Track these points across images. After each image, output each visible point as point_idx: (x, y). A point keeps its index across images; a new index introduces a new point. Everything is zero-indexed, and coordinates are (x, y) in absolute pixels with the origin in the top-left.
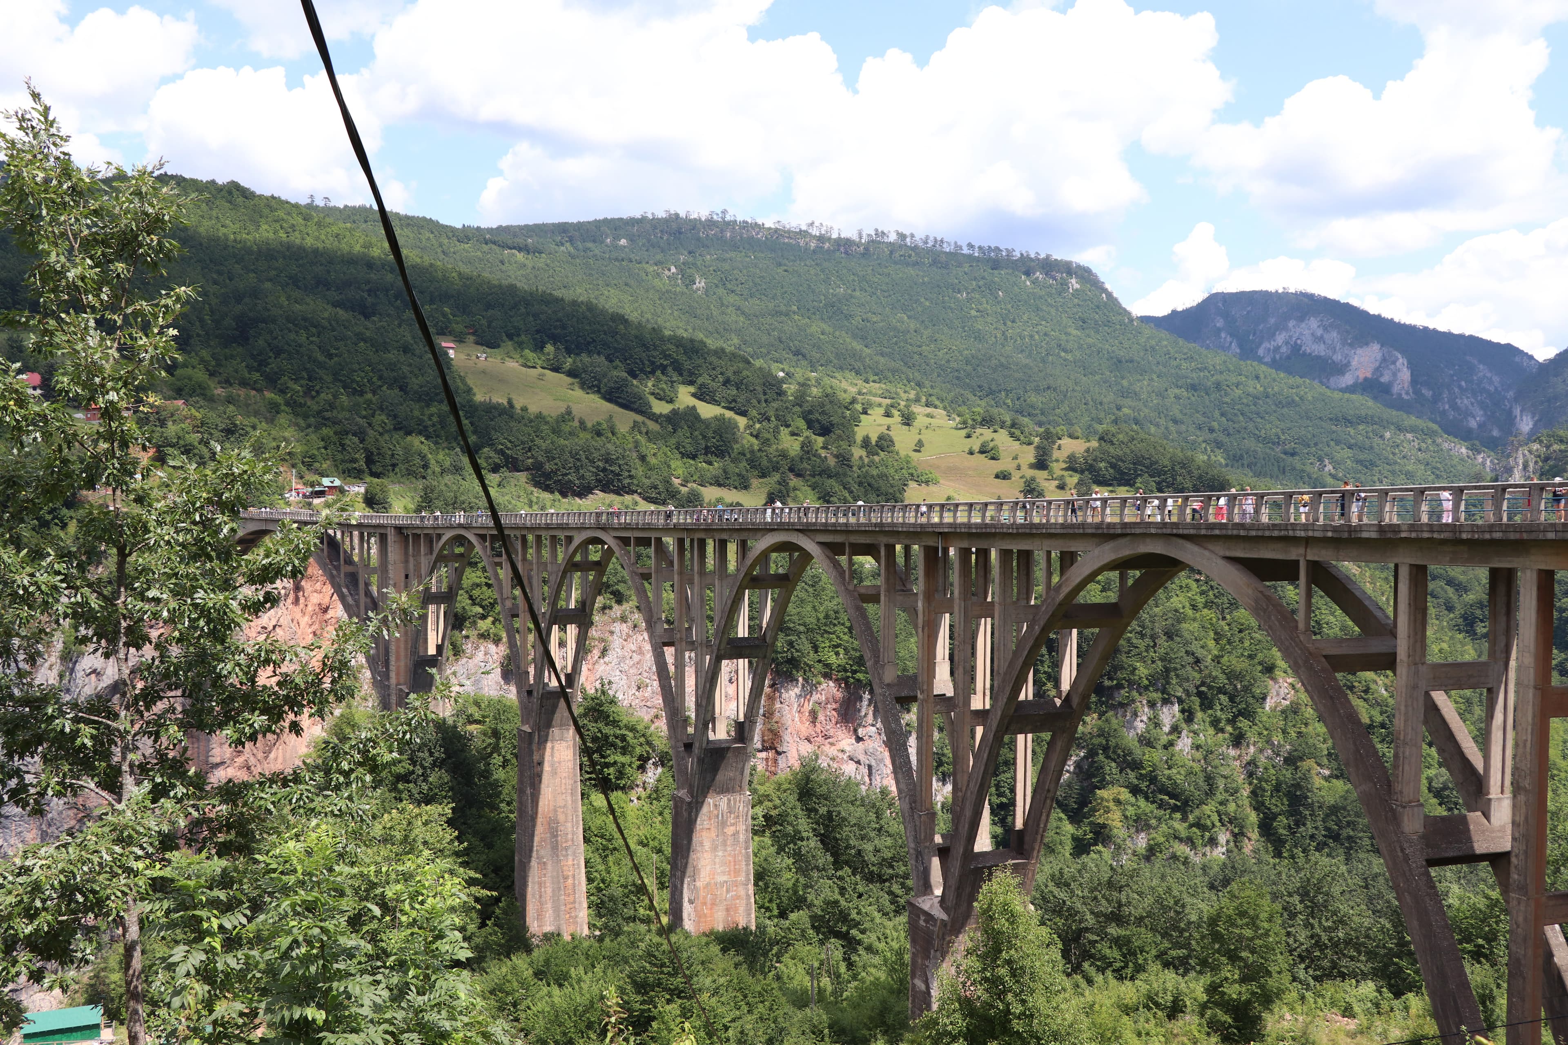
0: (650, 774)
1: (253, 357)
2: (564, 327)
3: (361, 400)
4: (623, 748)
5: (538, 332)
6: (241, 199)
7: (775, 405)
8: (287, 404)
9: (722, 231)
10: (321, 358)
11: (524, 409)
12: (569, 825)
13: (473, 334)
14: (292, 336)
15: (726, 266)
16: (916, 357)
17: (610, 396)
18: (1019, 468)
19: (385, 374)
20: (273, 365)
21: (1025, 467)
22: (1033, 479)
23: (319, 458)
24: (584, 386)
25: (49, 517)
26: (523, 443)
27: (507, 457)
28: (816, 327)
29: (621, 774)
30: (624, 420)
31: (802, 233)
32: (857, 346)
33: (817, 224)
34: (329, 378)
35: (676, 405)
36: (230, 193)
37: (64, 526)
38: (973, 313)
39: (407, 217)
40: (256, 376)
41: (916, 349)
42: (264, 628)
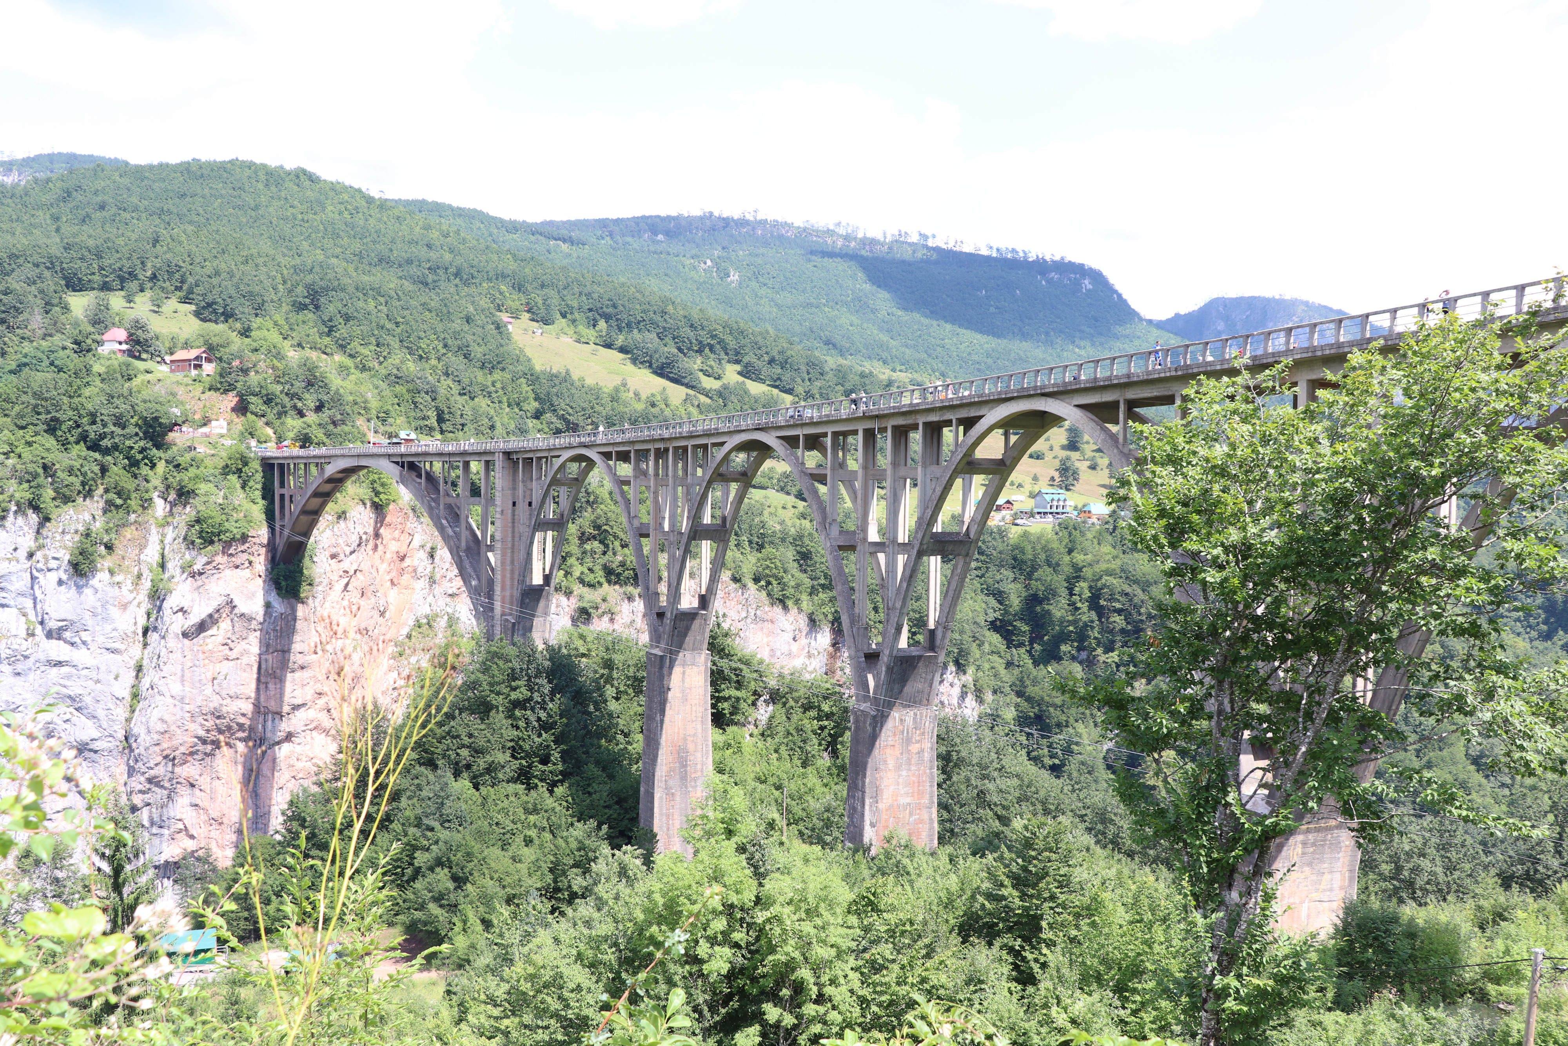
0: (762, 711)
1: (324, 323)
2: (615, 306)
3: (427, 366)
4: (738, 682)
5: (590, 310)
6: (308, 183)
7: (818, 384)
8: (357, 367)
9: (754, 229)
10: (389, 325)
11: (582, 379)
12: (699, 755)
13: (528, 311)
14: (361, 304)
15: (759, 261)
16: (939, 349)
17: (662, 371)
18: (1051, 449)
19: (450, 342)
20: (343, 331)
21: (1057, 448)
22: (1068, 458)
23: (393, 414)
24: (634, 361)
25: (139, 457)
26: (584, 409)
27: (567, 422)
28: (846, 319)
29: (735, 710)
30: (677, 393)
31: (829, 232)
32: (884, 337)
33: (844, 224)
34: (397, 345)
35: (725, 380)
36: (298, 177)
37: (153, 466)
38: (992, 309)
39: (459, 208)
40: (327, 340)
41: (939, 342)
42: (346, 572)
